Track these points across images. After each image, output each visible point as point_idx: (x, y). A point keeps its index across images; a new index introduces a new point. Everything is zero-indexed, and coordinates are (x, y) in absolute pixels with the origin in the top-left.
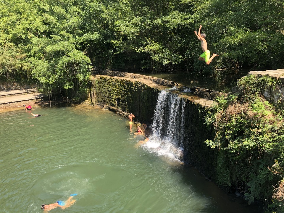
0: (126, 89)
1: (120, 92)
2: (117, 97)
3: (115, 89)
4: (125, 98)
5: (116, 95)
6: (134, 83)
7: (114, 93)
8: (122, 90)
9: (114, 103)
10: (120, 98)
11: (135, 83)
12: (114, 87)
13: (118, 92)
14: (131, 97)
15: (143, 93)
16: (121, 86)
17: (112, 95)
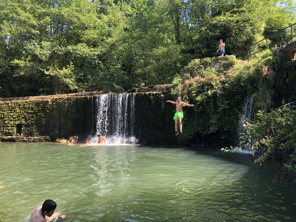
0: (36, 110)
1: (23, 116)
2: (17, 123)
3: (13, 114)
4: (32, 121)
5: (14, 121)
6: (49, 101)
7: (12, 119)
8: (27, 113)
9: (10, 131)
10: (23, 122)
11: (51, 101)
12: (11, 113)
13: (20, 117)
14: (43, 117)
15: (67, 107)
16: (26, 109)
17: (6, 122)
